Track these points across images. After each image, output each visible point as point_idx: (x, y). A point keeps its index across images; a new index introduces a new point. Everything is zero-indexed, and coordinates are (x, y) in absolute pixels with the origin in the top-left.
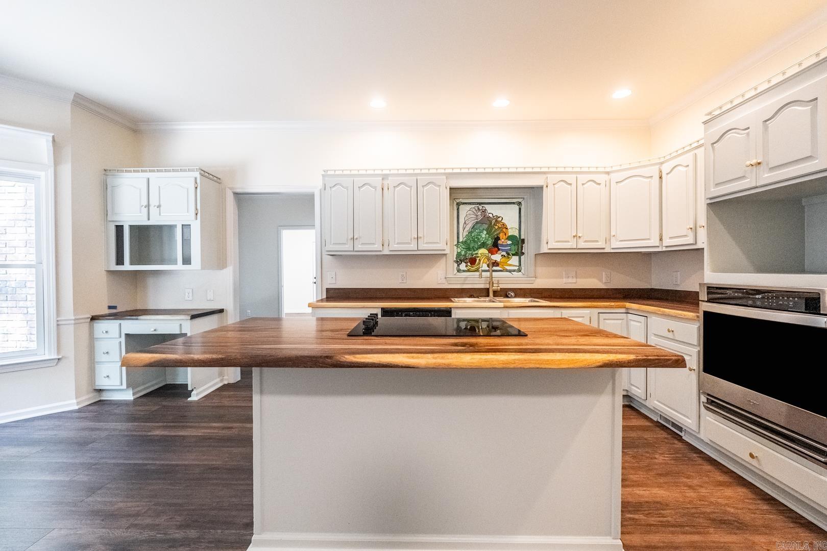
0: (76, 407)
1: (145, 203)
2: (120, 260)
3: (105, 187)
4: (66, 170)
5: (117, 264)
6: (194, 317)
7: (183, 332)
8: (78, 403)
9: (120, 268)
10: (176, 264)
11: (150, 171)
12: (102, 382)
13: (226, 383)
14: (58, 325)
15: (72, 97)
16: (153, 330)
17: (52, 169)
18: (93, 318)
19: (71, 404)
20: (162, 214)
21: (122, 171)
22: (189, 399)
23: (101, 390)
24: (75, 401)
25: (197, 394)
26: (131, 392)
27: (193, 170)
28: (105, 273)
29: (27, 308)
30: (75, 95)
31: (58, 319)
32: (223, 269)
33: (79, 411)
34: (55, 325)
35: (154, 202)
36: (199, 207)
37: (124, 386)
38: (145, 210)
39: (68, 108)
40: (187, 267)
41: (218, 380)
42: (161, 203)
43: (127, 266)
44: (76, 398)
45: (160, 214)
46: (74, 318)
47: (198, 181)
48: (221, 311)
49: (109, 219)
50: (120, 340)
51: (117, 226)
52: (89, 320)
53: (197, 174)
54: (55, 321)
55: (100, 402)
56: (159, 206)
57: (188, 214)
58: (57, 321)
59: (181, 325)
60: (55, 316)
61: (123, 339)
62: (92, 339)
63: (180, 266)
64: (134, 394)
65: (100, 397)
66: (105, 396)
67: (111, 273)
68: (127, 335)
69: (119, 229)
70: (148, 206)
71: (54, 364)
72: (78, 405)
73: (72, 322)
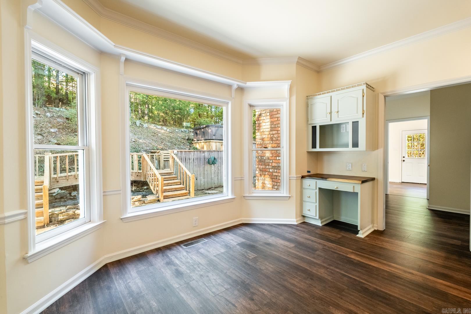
0: (296, 223)
1: (330, 111)
2: (314, 146)
3: (307, 106)
4: (294, 98)
5: (313, 147)
6: (363, 182)
7: (355, 191)
8: (297, 221)
9: (314, 150)
10: (348, 147)
11: (332, 92)
12: (306, 213)
13: (376, 229)
14: (290, 179)
15: (296, 60)
16: (336, 187)
17: (289, 99)
18: (303, 177)
19: (294, 221)
20: (339, 117)
21: (316, 95)
22: (357, 235)
23: (304, 216)
24: (295, 220)
25: (363, 234)
26: (320, 221)
27: (361, 85)
28: (306, 152)
29: (269, 169)
30: (298, 59)
31: (290, 176)
32: (375, 150)
33: (297, 226)
34: (289, 180)
35: (334, 110)
36: (365, 109)
37: (317, 217)
38: (329, 116)
39: (294, 66)
40: (355, 149)
41: (371, 226)
42: (339, 110)
43: (318, 149)
44: (296, 219)
45: (338, 117)
46: (295, 176)
47: (365, 91)
48: (373, 179)
49: (309, 123)
50: (316, 191)
51: (313, 127)
52: (301, 178)
53: (364, 87)
54: (289, 177)
55: (304, 223)
56: (338, 112)
57: (357, 114)
58: (290, 177)
59: (354, 186)
60: (289, 175)
61: (317, 190)
62: (302, 188)
63: (350, 148)
64: (321, 223)
65: (304, 220)
66: (306, 220)
67: (309, 153)
68: (320, 189)
69: (314, 128)
70: (331, 113)
71: (288, 199)
72: (296, 222)
73: (295, 178)
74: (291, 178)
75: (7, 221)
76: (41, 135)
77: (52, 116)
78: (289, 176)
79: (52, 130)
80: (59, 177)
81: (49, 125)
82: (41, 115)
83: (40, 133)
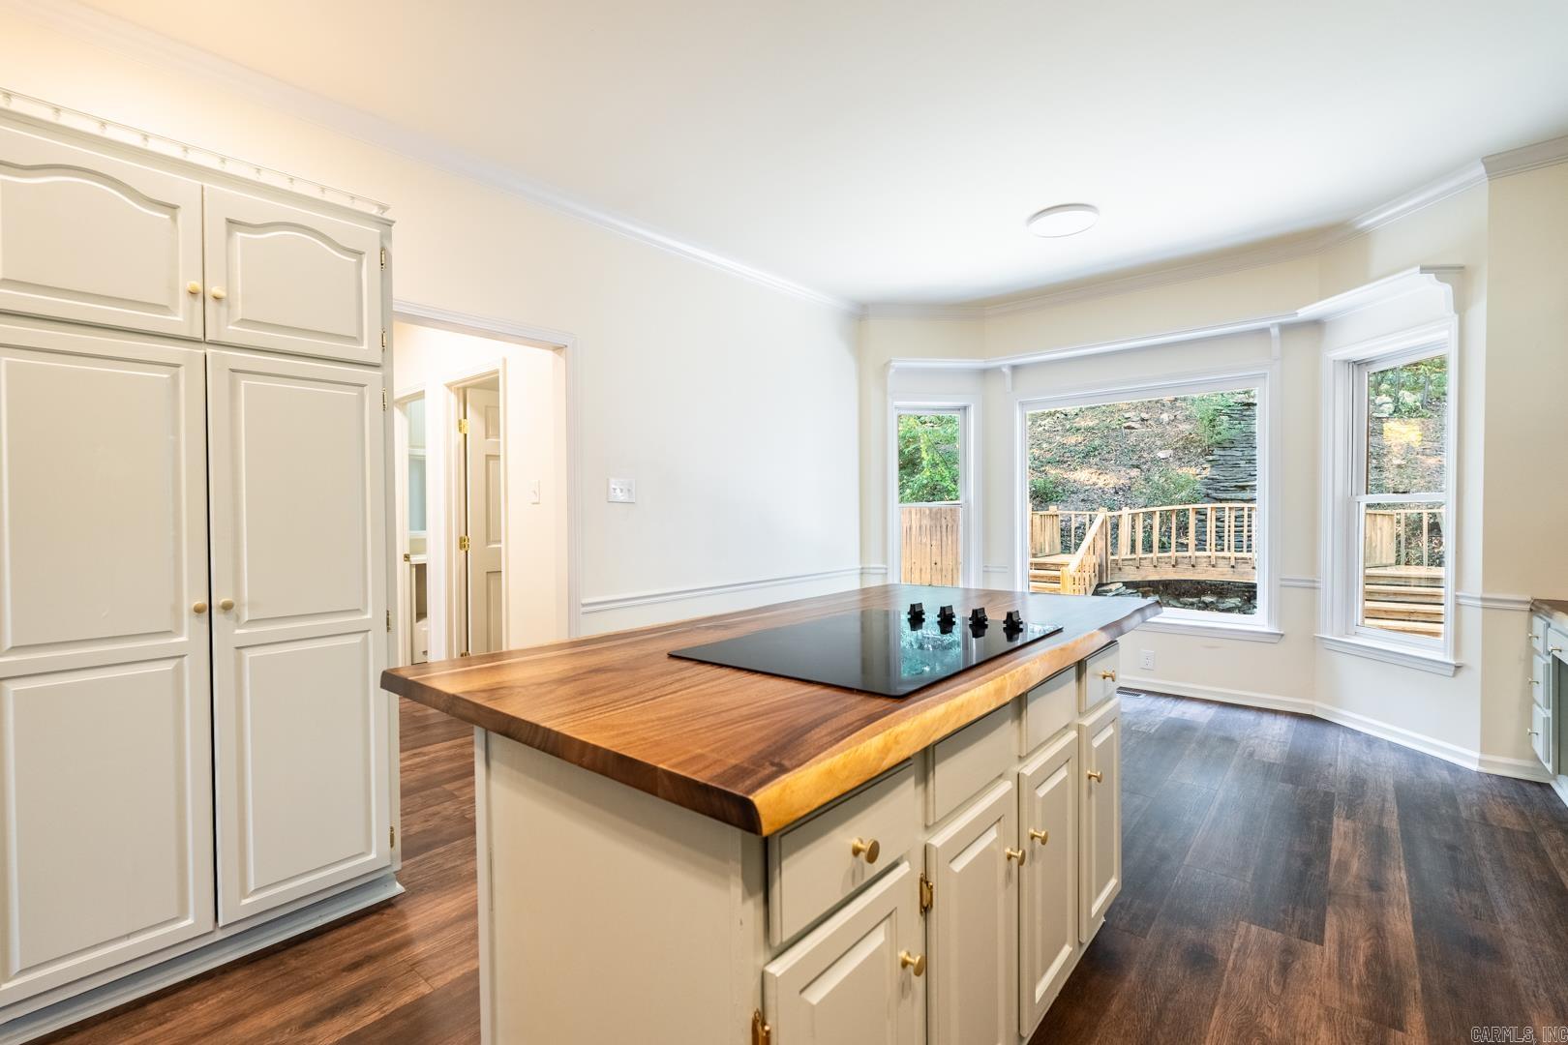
0: (1475, 768)
4: (1479, 310)
14: (1458, 604)
15: (1484, 168)
17: (1457, 319)
18: (1535, 604)
19: (1472, 757)
24: (1477, 755)
30: (1486, 163)
31: (1458, 593)
34: (1454, 604)
37: (1551, 768)
44: (1482, 753)
46: (1481, 596)
50: (1547, 660)
52: (1528, 606)
54: (1454, 597)
58: (1457, 596)
60: (1454, 588)
61: (1550, 660)
65: (1551, 778)
71: (1451, 674)
72: (1480, 764)
73: (1479, 603)
74: (1461, 601)
75: (872, 571)
76: (1138, 467)
77: (1172, 418)
78: (1456, 590)
79: (1161, 454)
80: (1123, 560)
81: (1158, 443)
82: (1149, 422)
83: (1135, 463)
